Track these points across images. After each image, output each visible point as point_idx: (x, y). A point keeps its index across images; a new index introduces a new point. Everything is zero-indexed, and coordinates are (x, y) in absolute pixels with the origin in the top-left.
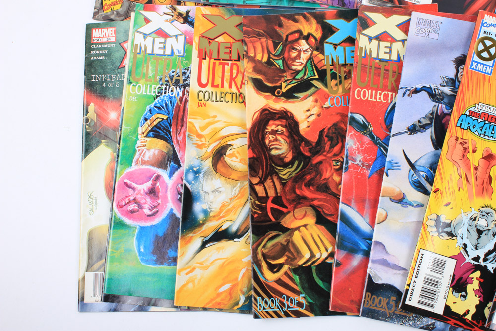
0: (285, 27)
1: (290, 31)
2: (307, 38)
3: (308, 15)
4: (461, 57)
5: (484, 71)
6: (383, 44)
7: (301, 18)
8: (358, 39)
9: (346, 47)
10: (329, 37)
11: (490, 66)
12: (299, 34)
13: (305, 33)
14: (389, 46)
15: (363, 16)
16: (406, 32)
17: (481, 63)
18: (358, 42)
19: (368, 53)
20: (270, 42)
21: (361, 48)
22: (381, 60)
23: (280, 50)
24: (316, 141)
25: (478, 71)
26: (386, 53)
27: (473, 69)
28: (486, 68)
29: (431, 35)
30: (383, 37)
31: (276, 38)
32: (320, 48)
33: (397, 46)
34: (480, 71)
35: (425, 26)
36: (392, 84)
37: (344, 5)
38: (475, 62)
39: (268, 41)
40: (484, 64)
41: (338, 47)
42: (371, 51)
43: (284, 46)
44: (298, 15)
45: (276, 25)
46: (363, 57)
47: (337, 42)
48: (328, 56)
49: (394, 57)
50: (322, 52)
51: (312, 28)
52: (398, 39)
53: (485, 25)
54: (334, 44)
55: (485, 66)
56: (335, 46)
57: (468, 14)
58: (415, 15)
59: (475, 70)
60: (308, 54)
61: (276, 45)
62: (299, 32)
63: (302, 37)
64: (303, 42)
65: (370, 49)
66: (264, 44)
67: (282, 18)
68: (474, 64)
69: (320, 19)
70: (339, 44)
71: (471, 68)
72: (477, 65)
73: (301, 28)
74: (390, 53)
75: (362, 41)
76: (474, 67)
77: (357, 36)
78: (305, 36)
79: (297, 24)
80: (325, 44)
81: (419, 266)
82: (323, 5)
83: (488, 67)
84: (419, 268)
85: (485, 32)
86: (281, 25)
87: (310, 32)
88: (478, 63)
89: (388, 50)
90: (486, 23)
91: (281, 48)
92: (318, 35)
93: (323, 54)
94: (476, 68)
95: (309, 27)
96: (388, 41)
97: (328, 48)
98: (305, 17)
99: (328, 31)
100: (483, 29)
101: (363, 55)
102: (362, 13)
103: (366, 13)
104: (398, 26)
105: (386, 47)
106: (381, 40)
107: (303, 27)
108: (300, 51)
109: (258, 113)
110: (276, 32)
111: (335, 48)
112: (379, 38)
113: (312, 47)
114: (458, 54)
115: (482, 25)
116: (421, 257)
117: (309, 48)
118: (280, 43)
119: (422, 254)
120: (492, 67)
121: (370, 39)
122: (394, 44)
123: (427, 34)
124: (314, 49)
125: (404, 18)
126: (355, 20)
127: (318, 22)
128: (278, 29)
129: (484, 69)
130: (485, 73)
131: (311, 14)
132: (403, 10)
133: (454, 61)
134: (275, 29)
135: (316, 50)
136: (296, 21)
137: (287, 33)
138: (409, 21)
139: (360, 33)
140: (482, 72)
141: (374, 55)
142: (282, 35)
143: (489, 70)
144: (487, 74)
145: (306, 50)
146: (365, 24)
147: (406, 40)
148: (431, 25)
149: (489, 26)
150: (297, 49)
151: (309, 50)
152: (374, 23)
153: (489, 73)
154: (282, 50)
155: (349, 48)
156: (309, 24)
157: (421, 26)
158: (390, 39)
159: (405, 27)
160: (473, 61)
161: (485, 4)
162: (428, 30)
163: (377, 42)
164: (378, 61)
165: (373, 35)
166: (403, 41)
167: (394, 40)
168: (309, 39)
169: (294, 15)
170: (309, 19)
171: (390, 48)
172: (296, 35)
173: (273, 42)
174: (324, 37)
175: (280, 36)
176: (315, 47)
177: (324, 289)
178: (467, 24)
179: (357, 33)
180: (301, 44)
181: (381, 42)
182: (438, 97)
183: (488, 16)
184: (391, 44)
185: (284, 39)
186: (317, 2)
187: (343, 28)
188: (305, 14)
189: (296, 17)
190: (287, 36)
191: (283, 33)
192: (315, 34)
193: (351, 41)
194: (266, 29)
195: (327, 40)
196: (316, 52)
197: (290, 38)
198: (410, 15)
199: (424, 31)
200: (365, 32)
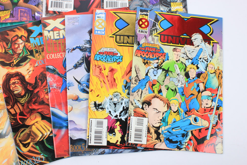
0: (10, 35)
1: (13, 36)
2: (21, 38)
3: (19, 27)
4: (91, 30)
5: (101, 34)
6: (55, 32)
7: (16, 30)
8: (43, 33)
9: (40, 38)
10: (31, 35)
11: (103, 31)
12: (17, 37)
13: (20, 36)
14: (58, 32)
15: (43, 22)
16: (64, 25)
17: (99, 31)
18: (44, 34)
19: (49, 38)
20: (4, 43)
21: (46, 36)
22: (56, 40)
23: (10, 46)
24: (34, 83)
25: (98, 34)
26: (57, 36)
27: (96, 34)
28: (102, 32)
29: (75, 24)
30: (55, 29)
31: (7, 41)
32: (28, 40)
33: (62, 32)
34: (99, 34)
35: (72, 20)
36: (63, 49)
37: (35, 19)
38: (96, 30)
39: (3, 43)
40: (100, 31)
41: (36, 38)
42: (50, 37)
43: (11, 43)
44: (15, 28)
45: (6, 35)
46: (47, 40)
47: (35, 36)
48: (32, 44)
49: (62, 37)
50: (29, 42)
51: (23, 33)
52: (61, 29)
53: (97, 14)
54: (34, 38)
55: (101, 32)
56: (35, 38)
57: (90, 11)
58: (66, 17)
59: (97, 34)
60: (23, 45)
61: (7, 44)
62: (17, 36)
63: (19, 38)
64: (20, 40)
65: (50, 36)
66: (2, 45)
67: (8, 31)
68: (96, 32)
69: (25, 28)
70: (36, 37)
71: (95, 34)
72: (97, 31)
73: (18, 34)
74: (59, 35)
75: (46, 33)
76: (96, 33)
77: (43, 32)
78: (20, 37)
79: (15, 33)
80: (30, 39)
81: (91, 126)
82: (26, 21)
83: (103, 32)
84: (91, 128)
85: (98, 17)
86: (8, 35)
87: (22, 35)
88: (98, 31)
89: (58, 34)
90: (97, 13)
91: (10, 45)
92: (26, 35)
93: (30, 43)
94: (97, 33)
95: (21, 32)
96: (57, 31)
97: (31, 40)
98: (18, 29)
99: (30, 32)
100: (97, 16)
101: (47, 39)
102: (43, 21)
103: (45, 21)
104: (60, 23)
105: (57, 33)
106: (54, 31)
107: (19, 33)
108: (19, 44)
109: (5, 76)
110: (6, 38)
111: (35, 39)
112: (53, 30)
113: (24, 41)
114: (89, 29)
115: (96, 14)
116: (91, 122)
117: (23, 42)
118: (9, 43)
119: (91, 121)
120: (104, 31)
121: (49, 31)
122: (60, 31)
123: (73, 23)
124: (25, 42)
125: (62, 19)
126: (41, 25)
127: (25, 30)
128: (7, 37)
129: (101, 33)
130: (102, 34)
131: (21, 27)
132: (61, 15)
133: (88, 33)
134: (5, 37)
135: (26, 42)
136: (14, 31)
137: (12, 37)
138: (64, 20)
139: (44, 30)
140: (100, 34)
141: (52, 38)
142: (9, 39)
143: (103, 33)
144: (103, 34)
145: (22, 43)
146: (45, 26)
147: (65, 28)
148: (74, 19)
149: (99, 14)
150: (17, 44)
151: (23, 43)
152: (49, 24)
153: (104, 34)
154: (11, 45)
155: (41, 38)
156: (21, 31)
157: (70, 21)
158: (58, 30)
159: (63, 23)
160: (95, 30)
161: (97, 5)
162: (74, 21)
163: (52, 32)
164: (54, 40)
165: (50, 30)
166: (64, 29)
167: (60, 30)
168: (22, 38)
169: (13, 29)
170: (20, 29)
171: (59, 33)
172: (16, 37)
173: (6, 43)
174: (29, 36)
175: (8, 40)
176: (25, 41)
177: (51, 149)
178: (90, 16)
179: (42, 30)
180: (19, 41)
181: (54, 32)
182: (84, 49)
183: (98, 10)
184: (59, 32)
185: (11, 41)
186: (23, 21)
187: (36, 29)
188: (18, 27)
189: (14, 29)
190: (12, 39)
191: (10, 38)
192: (24, 35)
193: (41, 34)
194: (1, 38)
195: (30, 37)
196: (26, 43)
197: (13, 40)
198: (64, 17)
199: (72, 23)
200: (46, 29)
